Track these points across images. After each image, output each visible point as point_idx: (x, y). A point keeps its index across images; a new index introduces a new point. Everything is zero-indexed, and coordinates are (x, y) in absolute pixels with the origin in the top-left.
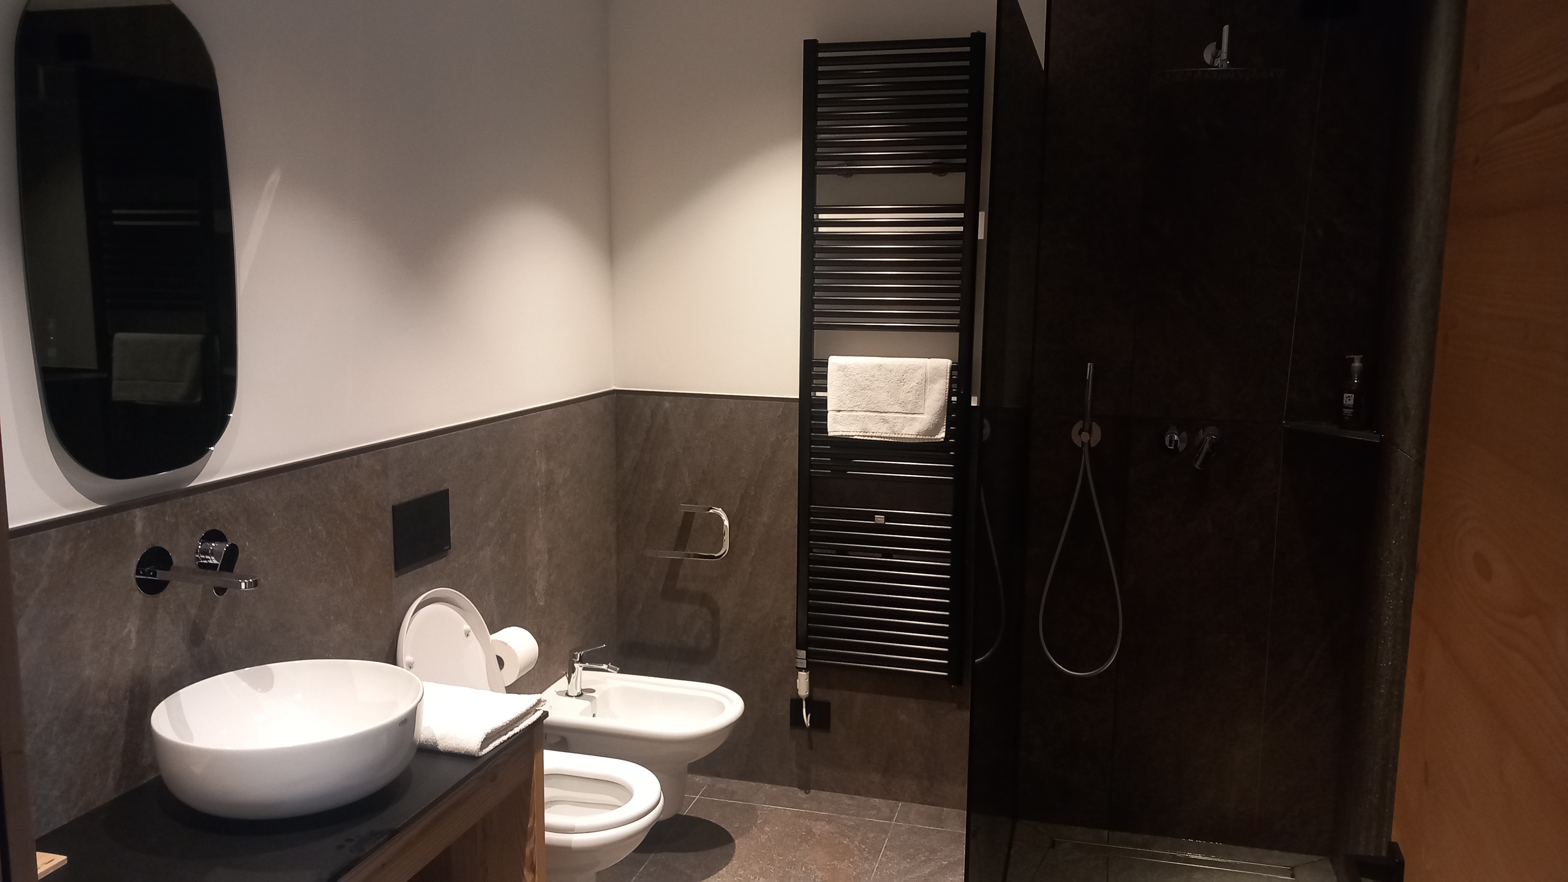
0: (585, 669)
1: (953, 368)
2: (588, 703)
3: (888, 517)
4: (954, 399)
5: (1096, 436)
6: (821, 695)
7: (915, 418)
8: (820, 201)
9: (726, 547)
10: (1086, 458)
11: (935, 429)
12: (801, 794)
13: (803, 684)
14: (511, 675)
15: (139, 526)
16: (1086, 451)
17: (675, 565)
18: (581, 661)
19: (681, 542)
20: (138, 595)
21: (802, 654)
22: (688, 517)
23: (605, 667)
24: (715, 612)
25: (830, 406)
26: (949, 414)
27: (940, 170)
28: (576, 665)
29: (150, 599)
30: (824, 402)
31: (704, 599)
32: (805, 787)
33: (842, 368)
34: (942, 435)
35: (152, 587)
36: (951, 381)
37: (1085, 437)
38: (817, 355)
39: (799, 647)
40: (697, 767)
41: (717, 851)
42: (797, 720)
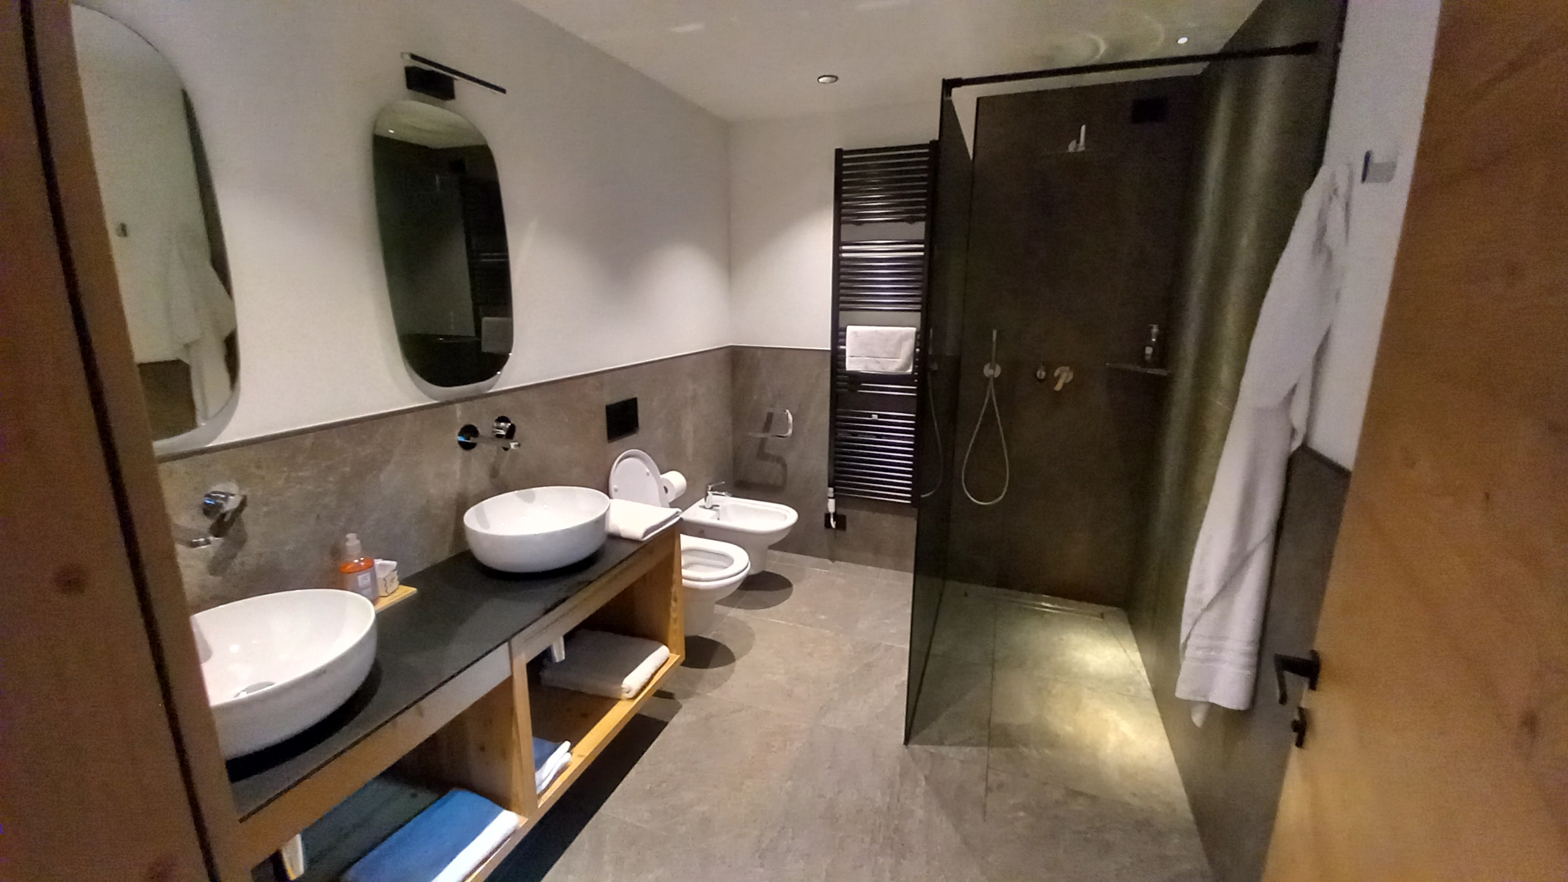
0: (714, 494)
1: (917, 333)
2: (715, 512)
3: (880, 416)
4: (918, 350)
5: (998, 372)
6: (841, 511)
7: (895, 361)
8: (843, 239)
9: (790, 432)
10: (991, 384)
11: (907, 367)
12: (830, 562)
13: (831, 506)
14: (671, 497)
15: (459, 414)
16: (991, 380)
17: (763, 440)
18: (712, 490)
19: (767, 428)
20: (460, 450)
21: (831, 489)
22: (770, 416)
23: (724, 493)
24: (784, 466)
25: (847, 354)
26: (914, 359)
27: (911, 220)
28: (709, 493)
29: (467, 453)
30: (844, 351)
31: (779, 460)
32: (832, 559)
33: (855, 333)
34: (910, 371)
35: (466, 446)
36: (916, 340)
37: (991, 372)
38: (841, 325)
39: (830, 486)
40: (773, 547)
41: (783, 591)
42: (828, 525)
